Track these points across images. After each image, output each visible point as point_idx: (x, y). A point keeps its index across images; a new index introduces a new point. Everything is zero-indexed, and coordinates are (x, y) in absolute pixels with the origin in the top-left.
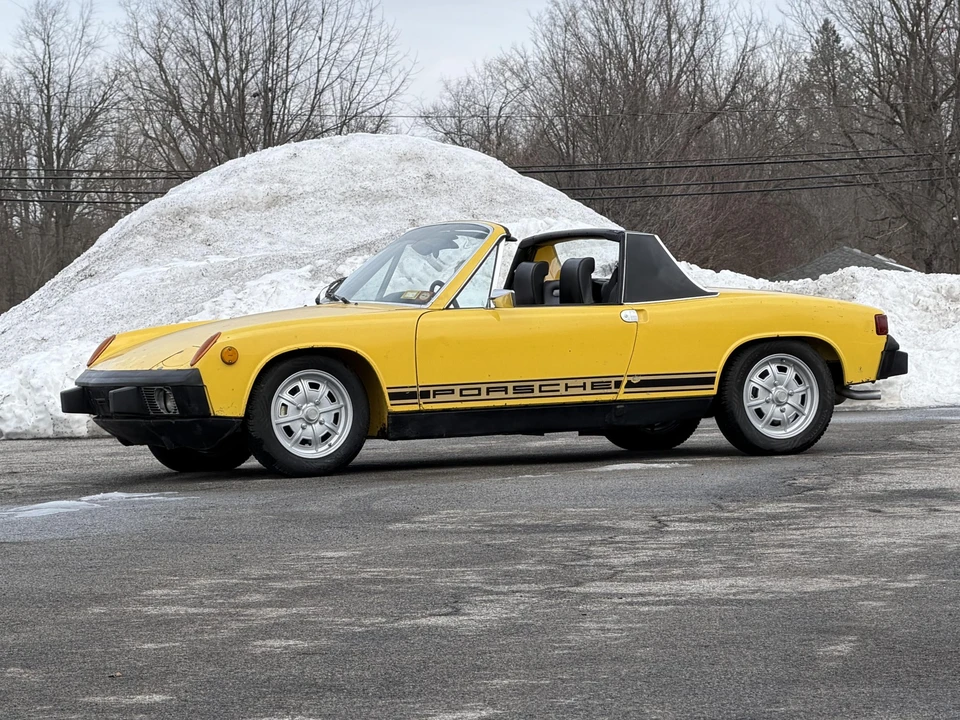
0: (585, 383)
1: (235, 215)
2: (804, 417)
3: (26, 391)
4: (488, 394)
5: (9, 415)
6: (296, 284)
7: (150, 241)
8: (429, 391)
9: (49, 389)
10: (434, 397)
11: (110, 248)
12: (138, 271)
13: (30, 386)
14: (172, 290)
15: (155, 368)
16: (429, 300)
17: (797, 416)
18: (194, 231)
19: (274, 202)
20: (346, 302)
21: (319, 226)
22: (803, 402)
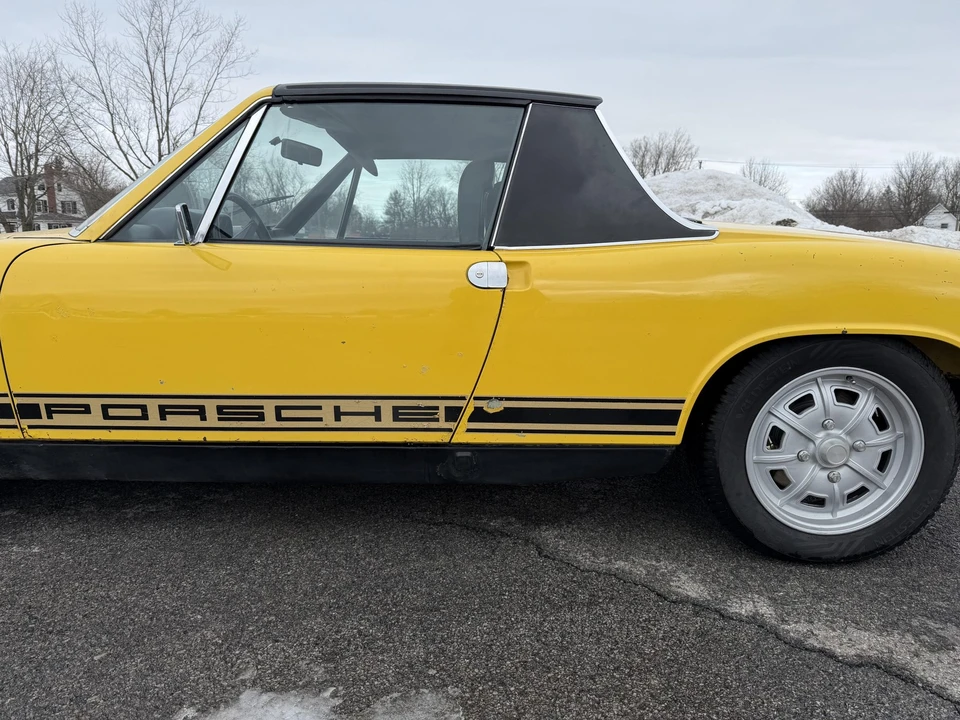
0: (378, 409)
2: (879, 493)
4: (163, 417)
10: (50, 417)
17: (862, 491)
22: (883, 465)
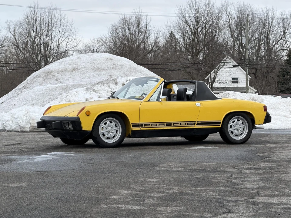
0: (186, 123)
1: (64, 73)
2: (244, 134)
3: (13, 119)
4: (159, 126)
5: (8, 125)
6: (83, 92)
7: (42, 79)
8: (143, 125)
9: (19, 119)
10: (144, 126)
11: (30, 81)
12: (39, 87)
13: (14, 117)
14: (49, 92)
15: (66, 116)
16: (143, 98)
17: (242, 134)
18: (53, 77)
19: (74, 70)
20: (118, 98)
21: (86, 77)
22: (244, 130)
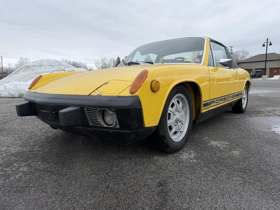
3: (6, 90)
4: (220, 102)
5: (3, 94)
9: (10, 89)
12: (23, 73)
13: (6, 89)
21: (47, 69)
